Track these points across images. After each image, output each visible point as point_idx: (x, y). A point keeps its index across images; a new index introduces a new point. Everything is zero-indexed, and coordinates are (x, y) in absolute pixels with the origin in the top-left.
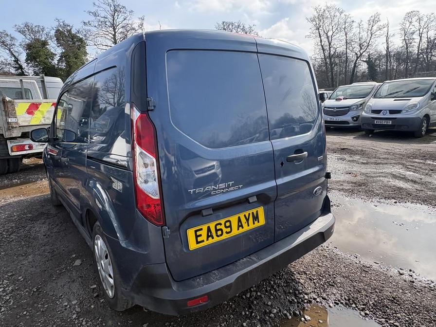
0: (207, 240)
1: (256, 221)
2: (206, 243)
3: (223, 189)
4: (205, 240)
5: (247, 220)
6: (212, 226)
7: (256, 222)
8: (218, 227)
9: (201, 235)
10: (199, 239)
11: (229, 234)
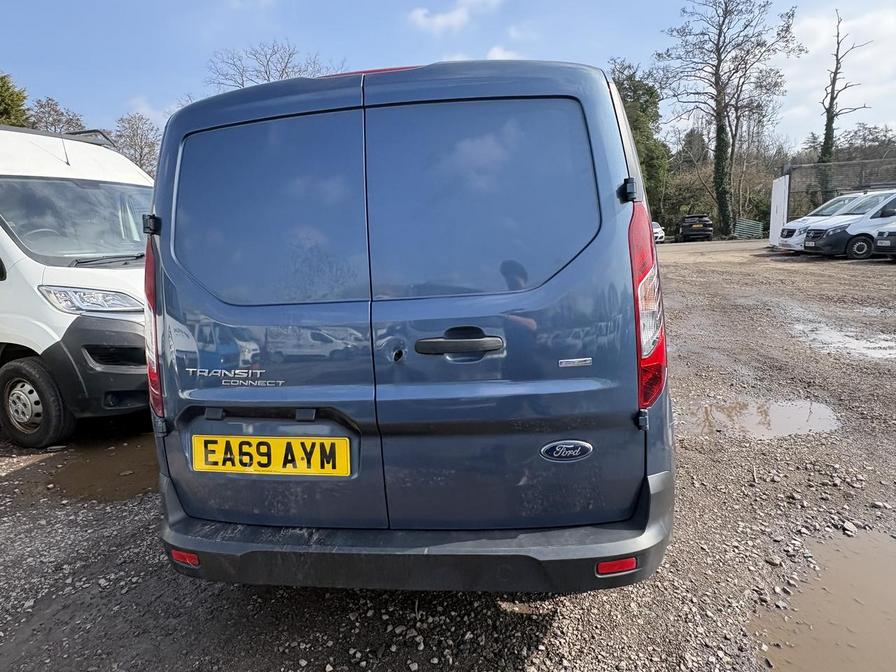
0: (224, 464)
1: (328, 463)
2: (220, 468)
3: (244, 379)
4: (221, 463)
5: (309, 455)
6: (235, 442)
7: (328, 466)
8: (245, 448)
9: (213, 452)
10: (212, 458)
11: (264, 469)
